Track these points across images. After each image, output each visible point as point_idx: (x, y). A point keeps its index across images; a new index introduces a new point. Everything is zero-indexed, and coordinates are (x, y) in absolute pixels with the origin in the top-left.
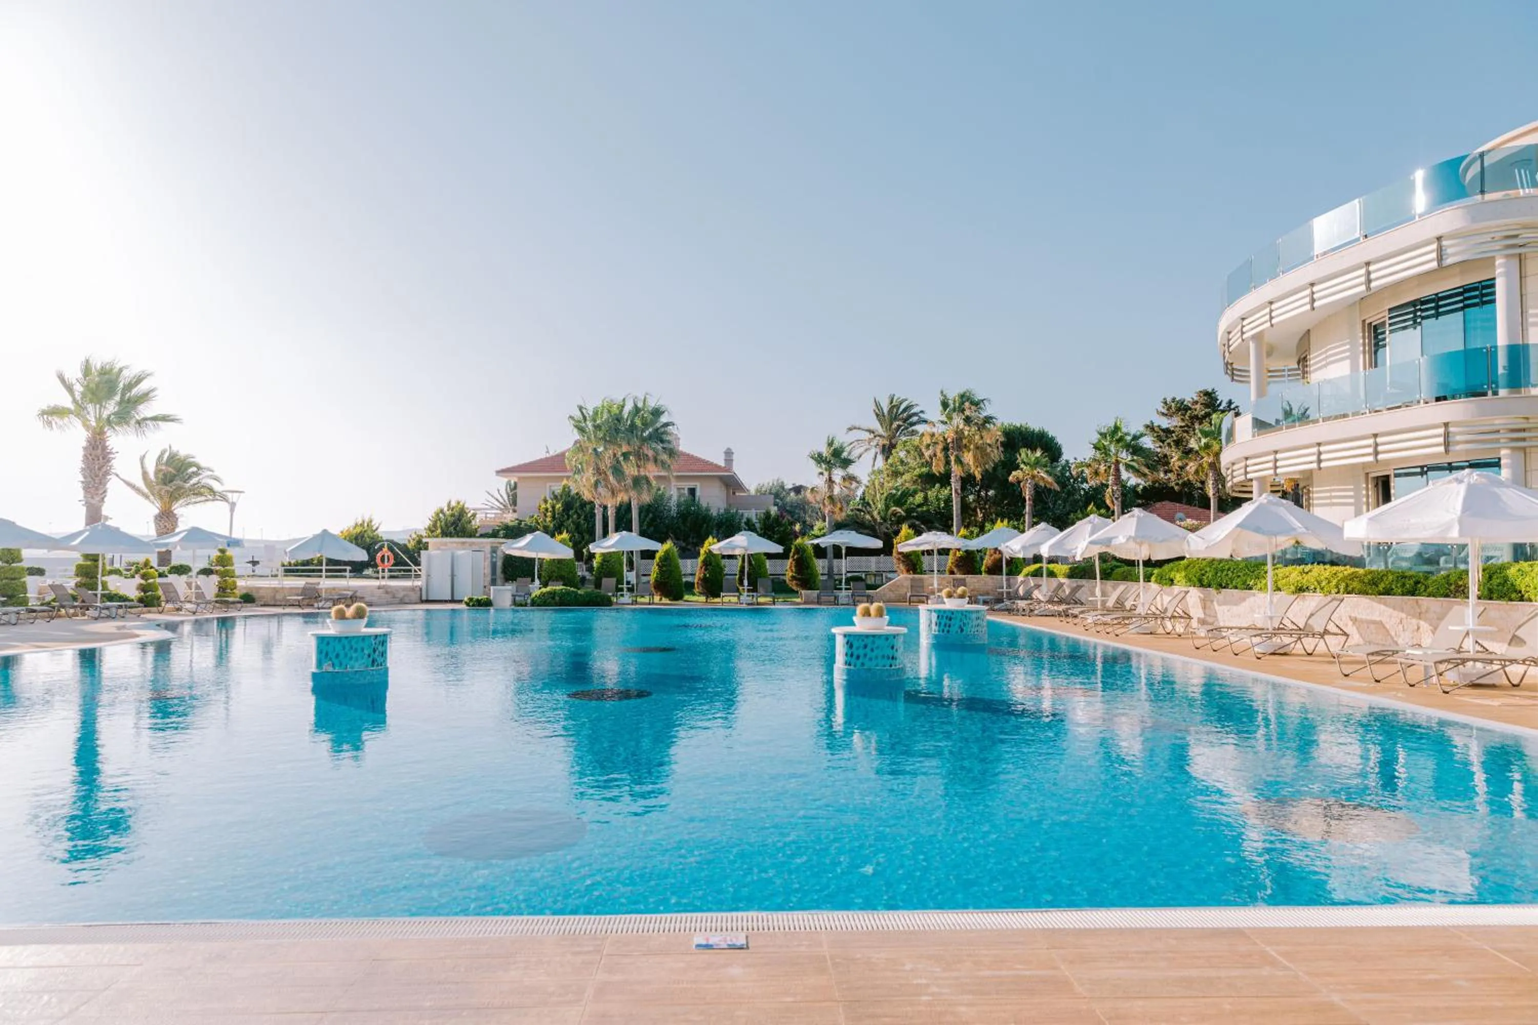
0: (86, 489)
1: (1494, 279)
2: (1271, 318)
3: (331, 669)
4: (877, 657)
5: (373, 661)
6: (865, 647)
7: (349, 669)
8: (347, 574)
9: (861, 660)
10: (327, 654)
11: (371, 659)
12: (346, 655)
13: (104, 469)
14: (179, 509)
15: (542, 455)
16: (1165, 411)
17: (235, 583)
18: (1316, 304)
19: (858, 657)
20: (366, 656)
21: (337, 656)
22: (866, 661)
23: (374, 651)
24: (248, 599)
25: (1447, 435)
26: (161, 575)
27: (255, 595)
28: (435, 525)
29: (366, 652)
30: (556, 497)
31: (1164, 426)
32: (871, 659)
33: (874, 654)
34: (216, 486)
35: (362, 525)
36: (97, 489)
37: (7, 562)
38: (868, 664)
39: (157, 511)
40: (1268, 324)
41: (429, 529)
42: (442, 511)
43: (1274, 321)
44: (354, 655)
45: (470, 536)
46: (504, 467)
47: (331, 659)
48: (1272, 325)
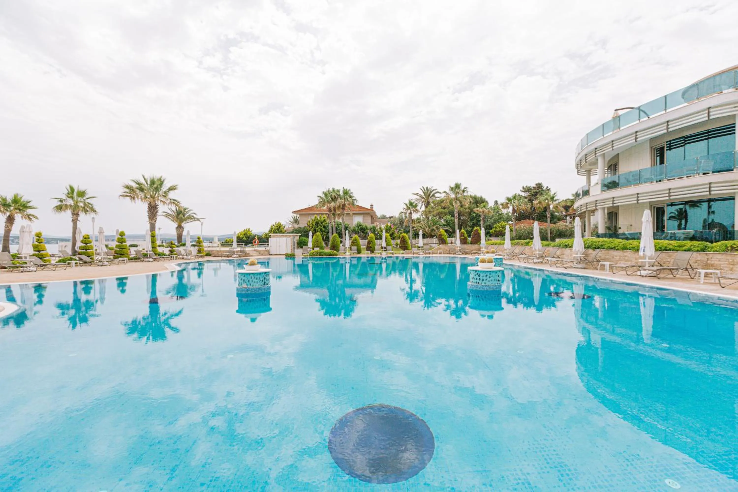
0: (150, 218)
1: (735, 124)
2: (613, 147)
3: (246, 286)
4: (492, 280)
5: (264, 283)
6: (487, 276)
7: (254, 287)
8: (243, 246)
9: (484, 281)
10: (244, 280)
11: (263, 282)
12: (252, 281)
13: (155, 211)
14: (183, 225)
15: (308, 207)
16: (523, 190)
17: (204, 249)
18: (638, 140)
19: (483, 280)
20: (261, 281)
21: (249, 281)
22: (487, 282)
23: (265, 279)
24: (208, 254)
25: (710, 187)
26: (177, 247)
27: (211, 253)
28: (271, 230)
29: (261, 279)
30: (313, 220)
31: (523, 195)
32: (489, 281)
33: (490, 279)
34: (195, 216)
35: (246, 230)
36: (153, 218)
37: (121, 243)
38: (488, 283)
39: (177, 226)
40: (611, 149)
41: (269, 231)
42: (274, 225)
43: (614, 148)
44: (256, 281)
45: (284, 233)
46: (295, 210)
47: (246, 283)
48: (613, 150)
